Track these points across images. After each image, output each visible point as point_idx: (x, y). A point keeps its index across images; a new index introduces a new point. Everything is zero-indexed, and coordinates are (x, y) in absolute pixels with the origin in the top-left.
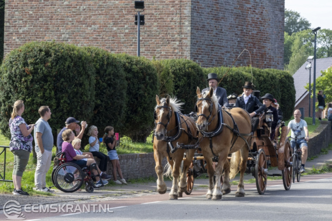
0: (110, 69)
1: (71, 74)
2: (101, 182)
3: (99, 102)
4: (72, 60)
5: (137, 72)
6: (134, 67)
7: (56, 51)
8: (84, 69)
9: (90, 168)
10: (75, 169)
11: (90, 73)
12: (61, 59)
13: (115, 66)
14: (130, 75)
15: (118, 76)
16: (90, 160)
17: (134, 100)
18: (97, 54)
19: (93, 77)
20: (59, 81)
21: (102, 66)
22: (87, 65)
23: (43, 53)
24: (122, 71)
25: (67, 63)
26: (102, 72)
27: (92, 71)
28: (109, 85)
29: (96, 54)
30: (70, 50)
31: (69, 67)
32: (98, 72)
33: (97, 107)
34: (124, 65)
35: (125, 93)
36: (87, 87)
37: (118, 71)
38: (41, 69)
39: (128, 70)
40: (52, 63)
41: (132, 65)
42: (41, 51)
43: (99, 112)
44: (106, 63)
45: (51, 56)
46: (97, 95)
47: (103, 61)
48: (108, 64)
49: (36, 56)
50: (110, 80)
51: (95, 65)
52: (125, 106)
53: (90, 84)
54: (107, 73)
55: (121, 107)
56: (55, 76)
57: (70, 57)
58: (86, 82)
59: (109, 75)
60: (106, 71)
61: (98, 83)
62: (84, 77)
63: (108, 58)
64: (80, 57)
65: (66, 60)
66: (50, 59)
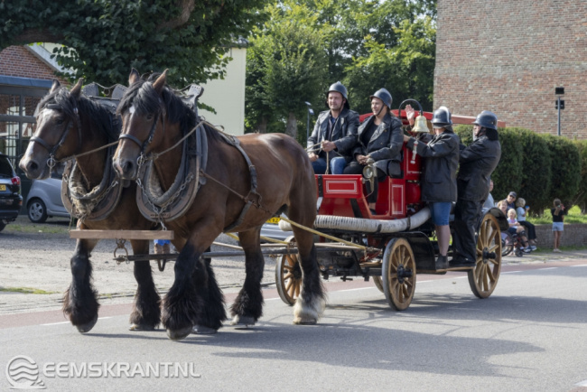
0: (536, 147)
2: (530, 248)
3: (526, 177)
5: (561, 151)
6: (557, 145)
8: (513, 147)
9: (520, 235)
10: (506, 235)
11: (518, 150)
13: (541, 144)
14: (554, 153)
15: (543, 153)
16: (520, 228)
17: (557, 175)
18: (524, 134)
19: (521, 154)
21: (528, 144)
22: (516, 143)
24: (546, 149)
26: (528, 150)
27: (520, 148)
28: (535, 162)
32: (525, 150)
33: (524, 181)
34: (548, 144)
35: (549, 168)
36: (516, 163)
37: (544, 149)
39: (552, 148)
41: (555, 144)
43: (526, 186)
44: (532, 141)
46: (524, 171)
47: (530, 140)
48: (534, 143)
50: (536, 157)
51: (522, 144)
52: (549, 180)
53: (518, 160)
55: (546, 181)
58: (515, 159)
59: (535, 152)
60: (532, 149)
61: (525, 160)
62: (513, 154)
63: (534, 137)
64: (509, 136)
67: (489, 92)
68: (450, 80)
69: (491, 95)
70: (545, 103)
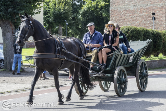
1: (136, 36)
4: (136, 31)
5: (155, 35)
6: (154, 33)
7: (131, 29)
8: (140, 34)
12: (133, 31)
14: (153, 36)
15: (150, 36)
17: (155, 43)
19: (143, 37)
20: (132, 38)
21: (145, 33)
22: (141, 33)
23: (127, 30)
25: (135, 32)
26: (145, 35)
27: (142, 35)
29: (143, 29)
30: (135, 28)
31: (135, 34)
34: (151, 33)
37: (150, 34)
38: (127, 35)
39: (153, 34)
40: (130, 33)
41: (154, 32)
42: (126, 29)
44: (146, 32)
45: (129, 30)
47: (145, 31)
48: (147, 32)
49: (125, 31)
51: (143, 33)
52: (152, 45)
54: (147, 35)
56: (131, 37)
57: (135, 30)
62: (140, 36)
63: (147, 31)
64: (138, 30)
65: (134, 31)
66: (129, 31)
67: (129, 15)
68: (115, 11)
69: (130, 16)
70: (148, 18)
